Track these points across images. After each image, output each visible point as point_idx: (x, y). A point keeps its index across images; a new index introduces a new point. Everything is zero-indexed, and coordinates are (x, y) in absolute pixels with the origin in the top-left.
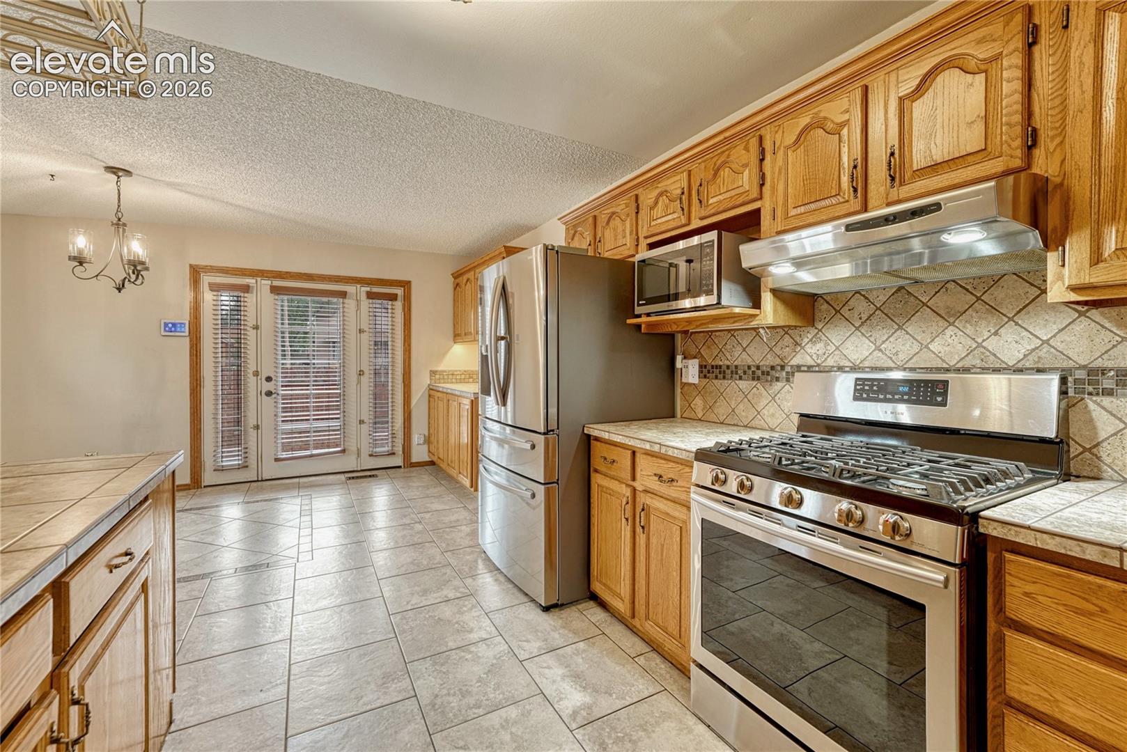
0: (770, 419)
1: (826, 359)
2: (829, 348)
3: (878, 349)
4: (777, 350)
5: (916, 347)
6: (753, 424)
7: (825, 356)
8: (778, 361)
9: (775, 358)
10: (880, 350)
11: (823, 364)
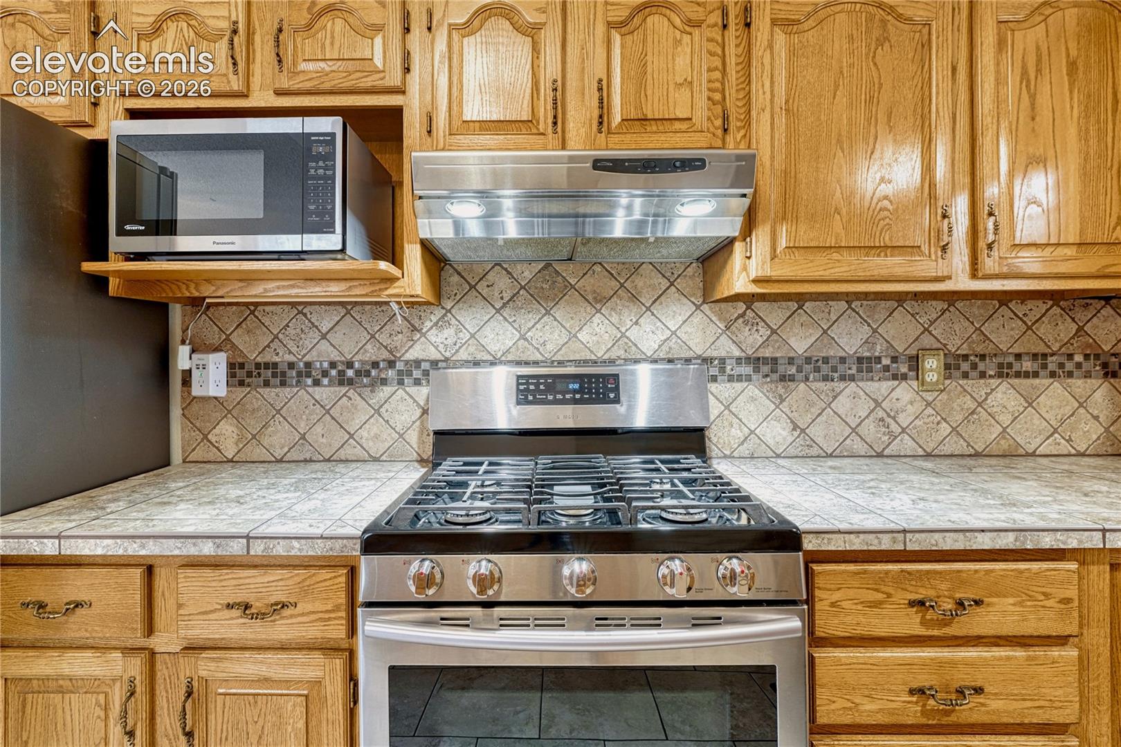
0: (371, 444)
1: (457, 351)
2: (461, 335)
3: (523, 337)
4: (383, 338)
5: (565, 334)
6: (342, 454)
7: (457, 347)
8: (385, 355)
9: (379, 349)
10: (526, 339)
11: (454, 358)
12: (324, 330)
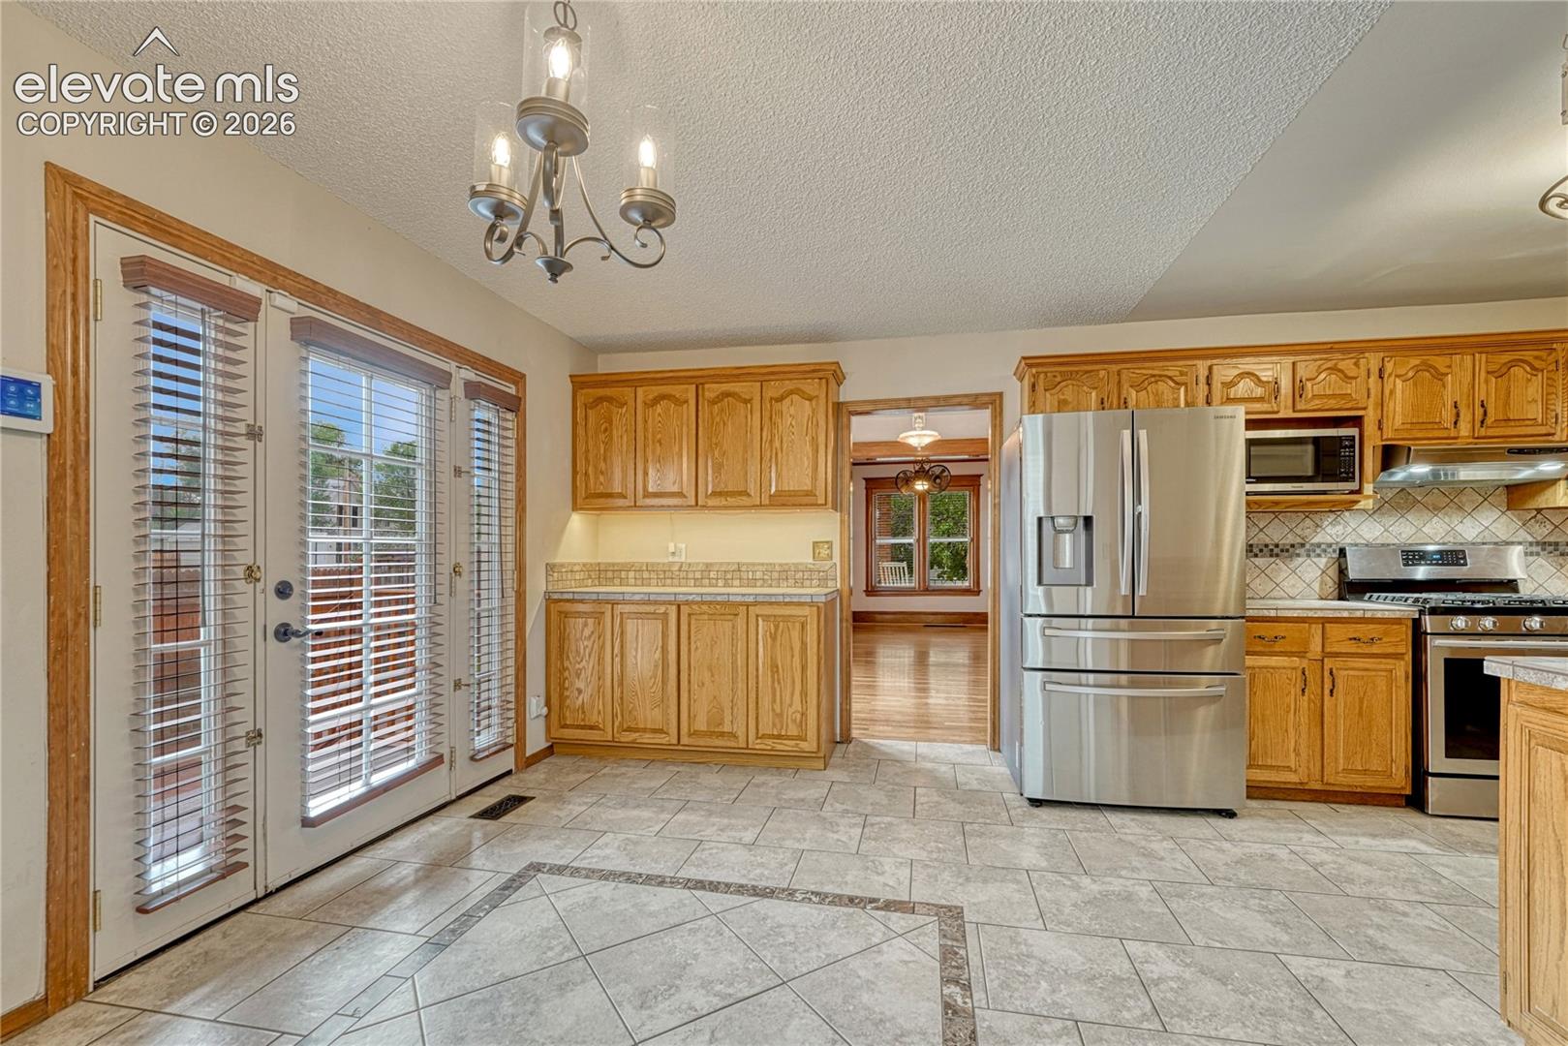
0: (1290, 589)
1: (1344, 538)
3: (1386, 530)
4: (1298, 531)
5: (1414, 530)
6: (1272, 595)
8: (1299, 540)
9: (1295, 537)
10: (1388, 532)
11: (1342, 542)
12: (1261, 527)
